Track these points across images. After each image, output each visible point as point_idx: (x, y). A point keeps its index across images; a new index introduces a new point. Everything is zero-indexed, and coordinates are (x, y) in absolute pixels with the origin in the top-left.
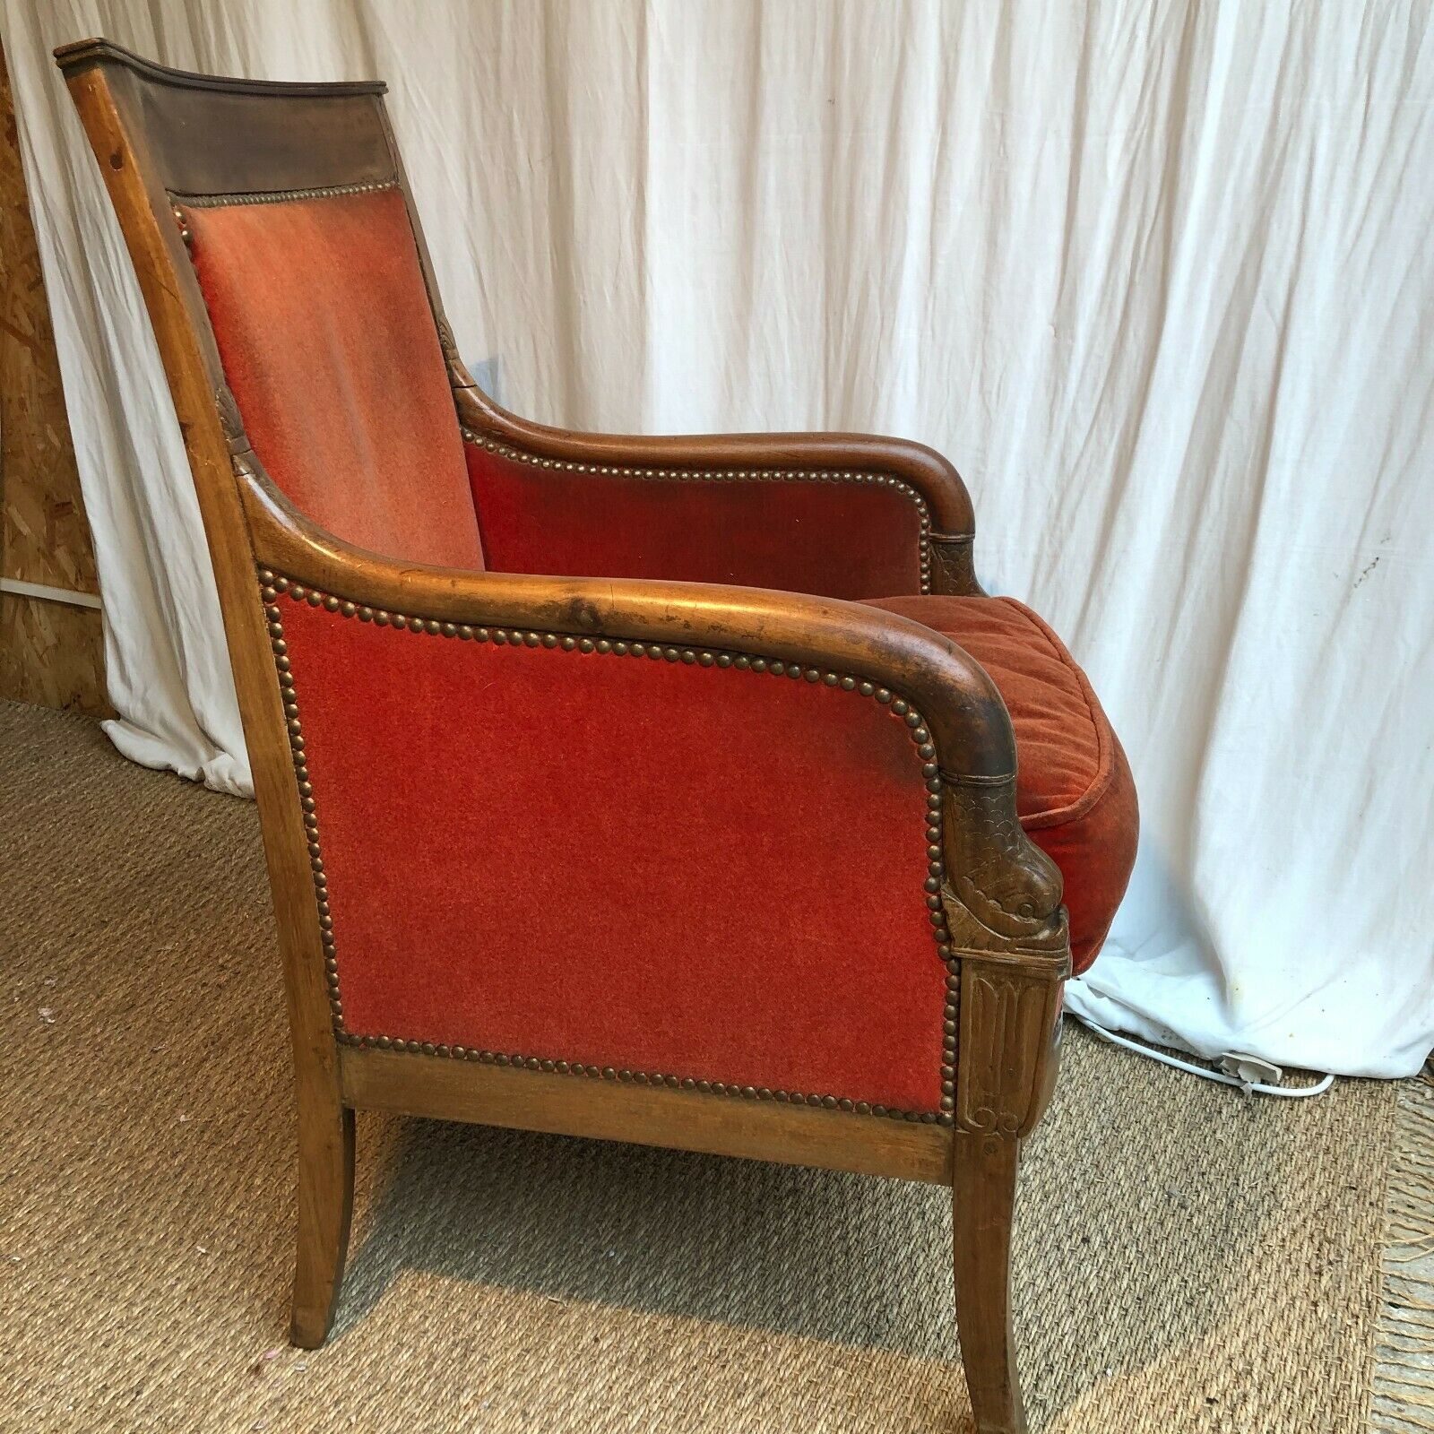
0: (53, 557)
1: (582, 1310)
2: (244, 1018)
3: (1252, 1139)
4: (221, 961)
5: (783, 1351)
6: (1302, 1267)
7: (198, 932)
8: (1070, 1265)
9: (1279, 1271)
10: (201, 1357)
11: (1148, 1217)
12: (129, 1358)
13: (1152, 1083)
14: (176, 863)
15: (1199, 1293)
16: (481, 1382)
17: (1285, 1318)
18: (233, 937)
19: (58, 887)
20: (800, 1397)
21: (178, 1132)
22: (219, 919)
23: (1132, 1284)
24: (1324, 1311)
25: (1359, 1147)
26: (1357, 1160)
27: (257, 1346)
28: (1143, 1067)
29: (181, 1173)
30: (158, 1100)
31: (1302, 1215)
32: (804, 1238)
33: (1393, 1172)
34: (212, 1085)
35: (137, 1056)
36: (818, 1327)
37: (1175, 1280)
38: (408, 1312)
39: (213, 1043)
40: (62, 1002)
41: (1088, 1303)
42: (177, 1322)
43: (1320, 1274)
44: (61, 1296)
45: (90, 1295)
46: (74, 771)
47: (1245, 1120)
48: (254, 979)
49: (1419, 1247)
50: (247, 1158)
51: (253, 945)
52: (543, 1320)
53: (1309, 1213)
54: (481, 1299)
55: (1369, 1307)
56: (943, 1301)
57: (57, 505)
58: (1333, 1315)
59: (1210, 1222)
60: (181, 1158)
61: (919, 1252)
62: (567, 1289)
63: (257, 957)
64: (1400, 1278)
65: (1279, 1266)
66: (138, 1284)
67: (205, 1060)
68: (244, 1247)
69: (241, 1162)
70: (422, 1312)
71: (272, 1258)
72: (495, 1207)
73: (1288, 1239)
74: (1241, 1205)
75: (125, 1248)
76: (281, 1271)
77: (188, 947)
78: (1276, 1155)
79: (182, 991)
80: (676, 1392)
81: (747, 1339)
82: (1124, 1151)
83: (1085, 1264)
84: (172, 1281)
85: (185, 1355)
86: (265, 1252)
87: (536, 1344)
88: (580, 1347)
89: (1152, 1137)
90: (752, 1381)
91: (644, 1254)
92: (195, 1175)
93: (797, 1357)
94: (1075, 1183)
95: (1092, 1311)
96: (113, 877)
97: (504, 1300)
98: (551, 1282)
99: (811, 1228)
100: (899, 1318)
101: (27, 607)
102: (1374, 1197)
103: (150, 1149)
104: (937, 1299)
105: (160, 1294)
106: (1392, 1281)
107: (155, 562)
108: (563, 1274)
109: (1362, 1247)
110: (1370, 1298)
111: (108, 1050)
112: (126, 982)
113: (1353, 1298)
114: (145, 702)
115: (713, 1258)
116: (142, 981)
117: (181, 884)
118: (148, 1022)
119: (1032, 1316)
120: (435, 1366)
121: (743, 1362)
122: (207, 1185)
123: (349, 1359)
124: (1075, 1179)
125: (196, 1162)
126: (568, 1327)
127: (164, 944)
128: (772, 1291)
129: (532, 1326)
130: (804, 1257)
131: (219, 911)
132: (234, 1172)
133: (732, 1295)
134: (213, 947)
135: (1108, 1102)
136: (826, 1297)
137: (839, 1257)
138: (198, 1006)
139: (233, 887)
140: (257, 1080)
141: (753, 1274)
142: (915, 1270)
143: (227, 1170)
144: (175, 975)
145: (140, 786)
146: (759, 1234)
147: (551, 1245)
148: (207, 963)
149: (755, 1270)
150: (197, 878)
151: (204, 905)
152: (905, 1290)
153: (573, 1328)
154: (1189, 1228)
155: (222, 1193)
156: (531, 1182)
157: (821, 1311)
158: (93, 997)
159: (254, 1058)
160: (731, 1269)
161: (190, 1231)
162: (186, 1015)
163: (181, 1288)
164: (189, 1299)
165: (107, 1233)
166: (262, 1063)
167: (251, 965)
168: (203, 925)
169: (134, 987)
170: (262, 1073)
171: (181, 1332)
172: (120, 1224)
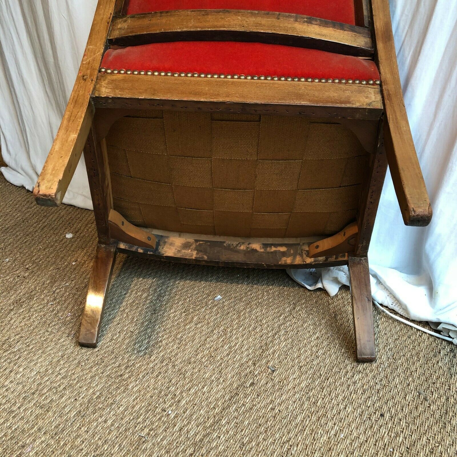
1: (153, 441)
2: (32, 292)
4: (27, 266)
7: (21, 253)
8: (375, 428)
11: (410, 404)
13: (409, 338)
14: (18, 224)
15: (435, 446)
18: (34, 256)
22: (30, 248)
23: (404, 439)
27: (5, 453)
28: (405, 329)
32: (256, 408)
34: (12, 322)
37: (424, 439)
38: (76, 438)
39: (17, 303)
41: (384, 449)
47: (451, 357)
48: (39, 275)
50: (19, 358)
51: (41, 260)
52: (135, 445)
54: (109, 433)
56: (317, 444)
59: (439, 408)
61: (306, 418)
62: (148, 430)
67: (12, 310)
68: (9, 402)
69: (15, 360)
70: (82, 439)
71: (20, 408)
76: (23, 415)
77: (15, 260)
79: (9, 279)
82: (398, 370)
83: (382, 428)
86: (18, 405)
89: (410, 364)
91: (184, 413)
94: (377, 386)
95: (386, 454)
97: (119, 435)
98: (141, 426)
99: (259, 403)
100: (297, 452)
104: (314, 443)
108: (147, 421)
114: (15, 160)
115: (215, 416)
117: (18, 234)
119: (358, 455)
124: (377, 383)
126: (146, 450)
127: (6, 258)
128: (240, 435)
129: (130, 448)
130: (255, 417)
131: (31, 245)
132: (12, 364)
133: (222, 437)
134: (25, 260)
135: (391, 346)
136: (264, 440)
137: (271, 418)
138: (14, 285)
139: (38, 235)
140: (32, 320)
141: (232, 425)
142: (305, 427)
143: (10, 363)
144: (8, 272)
145: (11, 193)
146: (235, 406)
147: (144, 406)
148: (22, 267)
149: (233, 423)
150: (25, 231)
151: (25, 242)
152: (300, 437)
153: (148, 451)
154: (429, 411)
155: (5, 374)
156: (139, 374)
157: (262, 447)
159: (32, 310)
160: (222, 422)
162: (8, 290)
166: (35, 313)
167: (38, 269)
168: (23, 251)
170: (34, 317)
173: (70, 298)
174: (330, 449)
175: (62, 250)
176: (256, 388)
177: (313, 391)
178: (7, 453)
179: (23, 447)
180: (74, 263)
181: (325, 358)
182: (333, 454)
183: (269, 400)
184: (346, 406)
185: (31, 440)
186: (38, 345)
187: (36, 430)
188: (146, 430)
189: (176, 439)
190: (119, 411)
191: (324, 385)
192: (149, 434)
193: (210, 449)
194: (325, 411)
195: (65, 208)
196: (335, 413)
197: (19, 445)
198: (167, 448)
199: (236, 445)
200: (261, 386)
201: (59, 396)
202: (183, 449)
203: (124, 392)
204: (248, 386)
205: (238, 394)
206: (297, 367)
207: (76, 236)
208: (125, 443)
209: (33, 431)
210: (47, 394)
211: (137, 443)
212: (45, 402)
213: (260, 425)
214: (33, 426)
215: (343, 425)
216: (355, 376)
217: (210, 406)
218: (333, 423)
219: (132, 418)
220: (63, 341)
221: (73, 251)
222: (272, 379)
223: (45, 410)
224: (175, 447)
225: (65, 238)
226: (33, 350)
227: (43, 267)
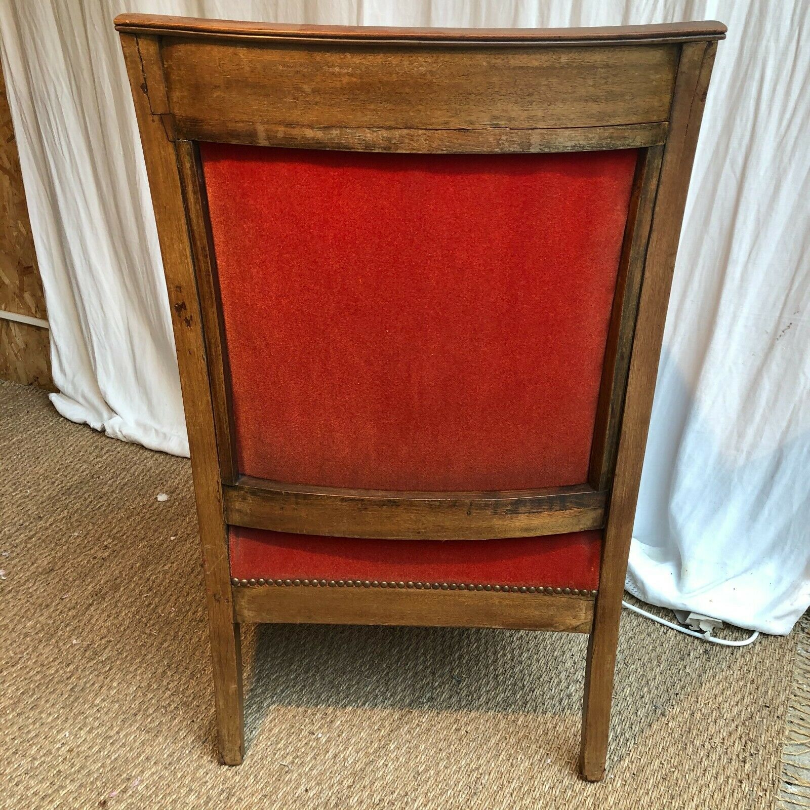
0: (23, 298)
1: (299, 771)
2: (116, 579)
3: (707, 673)
4: (105, 543)
5: (417, 801)
6: (734, 757)
7: (94, 524)
9: (720, 759)
10: (72, 794)
11: (642, 721)
12: (29, 793)
13: (649, 635)
14: (85, 481)
15: (670, 772)
17: (722, 790)
18: (114, 528)
19: (16, 494)
21: (71, 650)
22: (107, 516)
23: (630, 764)
24: (746, 787)
25: (772, 680)
26: (770, 689)
27: (105, 789)
28: (645, 624)
29: (70, 677)
30: (62, 630)
31: (736, 723)
32: (435, 729)
33: (792, 697)
34: (93, 621)
35: (52, 602)
36: (440, 786)
37: (656, 763)
38: (197, 769)
39: (96, 595)
40: (11, 566)
42: (60, 771)
43: (745, 762)
45: (11, 752)
46: (32, 423)
47: (704, 660)
48: (124, 555)
49: (806, 746)
50: (110, 669)
51: (125, 534)
52: (276, 776)
53: (740, 722)
55: (774, 784)
56: (516, 772)
57: (25, 268)
58: (752, 789)
59: (680, 726)
60: (72, 667)
61: (503, 740)
62: (291, 758)
63: (126, 541)
64: (793, 766)
65: (720, 756)
66: (39, 746)
67: (91, 605)
68: (103, 725)
69: (106, 672)
70: (205, 770)
71: (119, 733)
72: (253, 704)
73: (726, 738)
74: (698, 715)
75: (34, 723)
76: (123, 741)
77: (87, 534)
78: (721, 683)
79: (81, 561)
81: (396, 793)
82: (631, 678)
84: (59, 745)
85: (62, 793)
86: (116, 729)
87: (271, 792)
88: (297, 795)
89: (648, 670)
91: (339, 736)
92: (79, 678)
96: (48, 489)
97: (254, 764)
98: (282, 753)
100: (489, 782)
101: (8, 326)
102: (779, 712)
103: (54, 660)
104: (512, 771)
105: (51, 753)
106: (788, 767)
107: (79, 304)
108: (290, 747)
109: (771, 745)
110: (774, 779)
111: (35, 597)
112: (49, 555)
113: (764, 779)
114: (73, 384)
115: (380, 740)
116: (59, 555)
117: (86, 495)
118: (60, 580)
120: (210, 804)
122: (85, 686)
125: (80, 670)
126: (291, 781)
127: (74, 532)
128: (414, 762)
129: (269, 780)
130: (434, 741)
131: (107, 512)
132: (101, 678)
133: (390, 764)
134: (102, 534)
135: (622, 646)
136: (446, 767)
137: (455, 741)
138: (90, 571)
139: (116, 497)
140: (120, 619)
141: (403, 751)
142: (500, 751)
143: (98, 676)
144: (79, 551)
145: (68, 434)
146: (408, 726)
147: (284, 729)
148: (98, 544)
149: (405, 748)
150: (97, 491)
151: (99, 508)
152: (493, 764)
153: (293, 782)
154: (666, 729)
155: (93, 691)
156: (276, 688)
157: (442, 776)
158: (29, 563)
159: (119, 604)
160: (390, 747)
161: (72, 714)
162: (83, 576)
163: (64, 749)
164: (68, 757)
165: (24, 713)
166: (124, 608)
167: (123, 546)
168: (97, 520)
169: (54, 558)
170: (123, 614)
171: (62, 778)
172: (32, 707)
173: (172, 587)
174: (533, 777)
175: (154, 518)
176: (435, 704)
177: (513, 706)
178: (107, 789)
179: (128, 779)
180: (172, 538)
181: (531, 664)
182: (536, 783)
183: (453, 719)
184: (556, 724)
185: (138, 772)
186: (134, 652)
187: (144, 759)
188: (290, 758)
189: (329, 769)
190: (252, 736)
191: (528, 699)
192: (293, 762)
193: (375, 780)
194: (527, 731)
195: (153, 456)
196: (541, 733)
197: (122, 777)
198: (318, 778)
199: (408, 775)
200: (443, 701)
201: (170, 717)
202: (339, 780)
203: (257, 711)
204: (425, 701)
205: (412, 712)
206: (492, 676)
207: (172, 498)
208: (263, 774)
209: (139, 760)
210: (154, 715)
211: (278, 774)
212: (152, 725)
213: (441, 750)
214: (139, 755)
215: (551, 747)
216: (570, 687)
217: (373, 727)
218: (538, 746)
219: (269, 744)
220: (169, 646)
221: (170, 520)
222: (456, 692)
223: (153, 735)
224: (328, 778)
225: (157, 501)
226: (128, 658)
227: (128, 543)
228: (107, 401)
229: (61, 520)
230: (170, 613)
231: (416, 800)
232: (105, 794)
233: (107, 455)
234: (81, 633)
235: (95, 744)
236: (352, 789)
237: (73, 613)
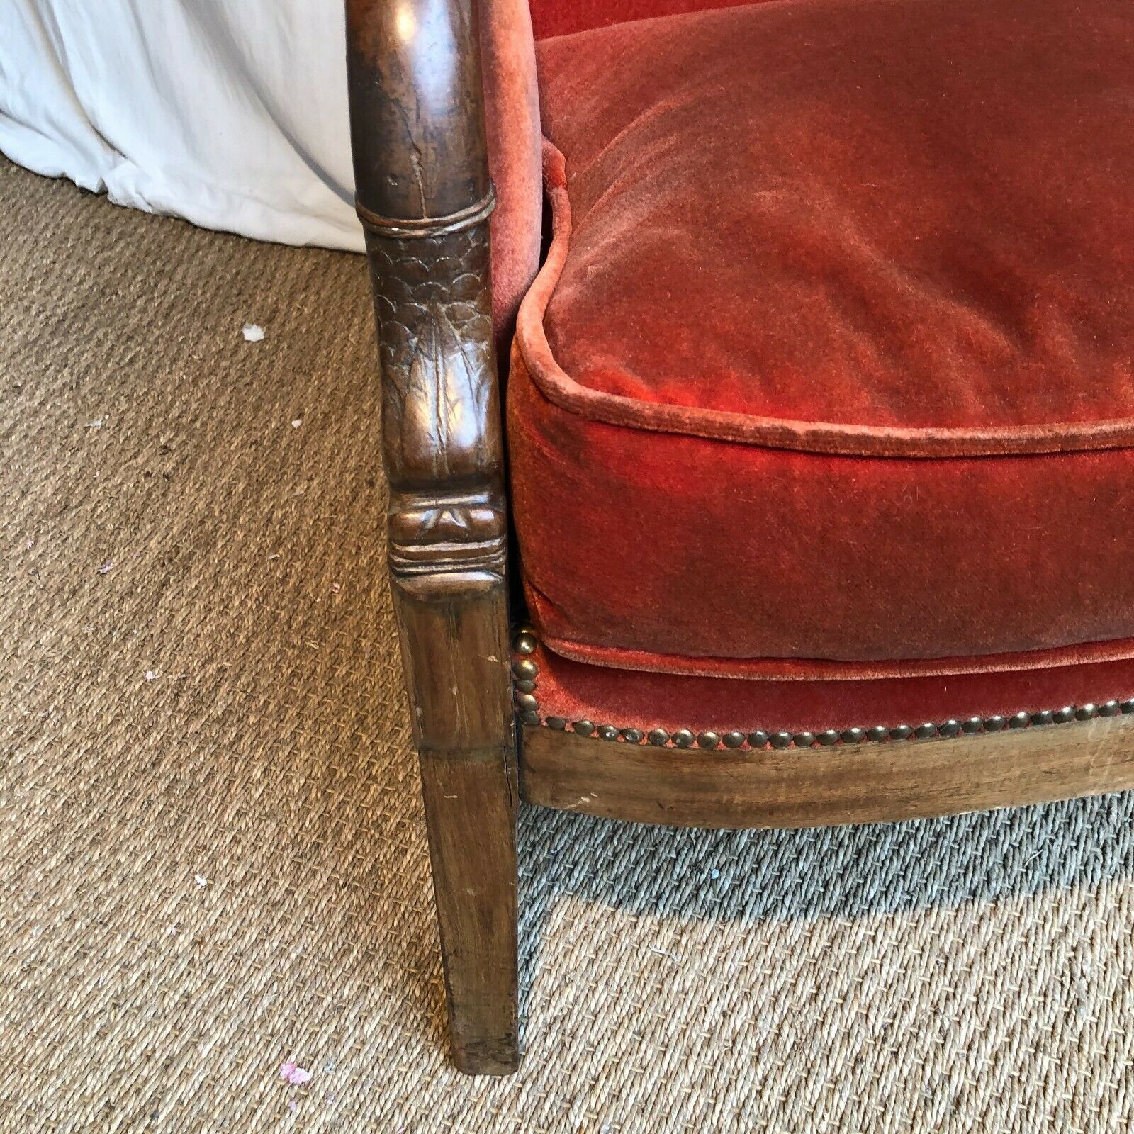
1: (696, 965)
2: (202, 522)
4: (163, 440)
7: (129, 398)
10: (225, 1053)
12: (135, 1054)
14: (90, 304)
16: (592, 1087)
18: (171, 405)
20: (1005, 1105)
21: (147, 695)
22: (151, 381)
27: (294, 1033)
29: (159, 760)
30: (116, 647)
32: (946, 842)
34: (178, 621)
35: (83, 581)
36: (999, 985)
39: (171, 560)
42: (188, 996)
44: (33, 956)
45: (71, 952)
48: (206, 467)
50: (239, 737)
51: (197, 418)
52: (651, 983)
60: (156, 736)
61: (1091, 861)
62: (671, 933)
63: (203, 435)
66: (129, 935)
67: (165, 584)
68: (255, 876)
69: (232, 744)
71: (293, 893)
75: (106, 877)
76: (307, 913)
77: (121, 421)
79: (122, 484)
80: (845, 1099)
84: (171, 929)
85: (205, 1049)
86: (284, 884)
87: (650, 1023)
88: (707, 1027)
90: (937, 1078)
91: (755, 871)
92: (177, 763)
93: (985, 1034)
96: (20, 324)
97: (596, 954)
98: (647, 921)
99: (950, 828)
100: (1096, 968)
103: (115, 722)
105: (159, 951)
108: (658, 906)
111: (44, 572)
112: (53, 473)
114: (24, 93)
115: (842, 877)
116: (72, 471)
117: (100, 334)
118: (88, 529)
121: (919, 1047)
122: (194, 779)
123: (415, 1053)
125: (175, 743)
126: (685, 993)
127: (92, 417)
129: (639, 993)
130: (953, 871)
131: (150, 369)
132: (224, 759)
133: (879, 936)
134: (151, 421)
136: (997, 936)
137: (996, 870)
138: (145, 506)
139: (160, 336)
140: (233, 613)
141: (897, 900)
142: (1095, 888)
143: (216, 755)
144: (112, 461)
145: (34, 200)
146: (889, 840)
147: (637, 861)
148: (147, 442)
150: (118, 324)
151: (132, 361)
152: (1091, 922)
153: (690, 996)
155: (214, 791)
158: (16, 494)
159: (224, 581)
160: (868, 893)
161: (183, 850)
162: (131, 519)
163: (184, 940)
164: (196, 957)
165: (80, 853)
166: (234, 589)
167: (198, 446)
168: (134, 390)
169: (64, 479)
170: (237, 603)
171: (195, 1011)
172: (94, 839)
173: (321, 536)
175: (247, 379)
178: (298, 1033)
179: (339, 1009)
180: (295, 424)
185: (355, 988)
186: (281, 692)
187: (360, 956)
188: (667, 935)
189: (757, 954)
190: (573, 882)
192: (677, 945)
195: (211, 243)
197: (325, 1004)
198: (741, 981)
199: (925, 959)
201: (392, 848)
202: (785, 982)
207: (273, 335)
208: (622, 977)
209: (351, 959)
210: (358, 846)
211: (654, 975)
212: (360, 870)
214: (346, 946)
217: (819, 847)
219: (615, 900)
220: (348, 674)
221: (281, 383)
223: (367, 895)
224: (761, 979)
225: (244, 341)
226: (272, 706)
227: (209, 438)
228: (100, 129)
229: (61, 394)
230: (331, 596)
231: (959, 1023)
232: (298, 1049)
233: (122, 244)
234: (158, 654)
235: (246, 922)
236: (820, 1004)
237: (130, 605)
